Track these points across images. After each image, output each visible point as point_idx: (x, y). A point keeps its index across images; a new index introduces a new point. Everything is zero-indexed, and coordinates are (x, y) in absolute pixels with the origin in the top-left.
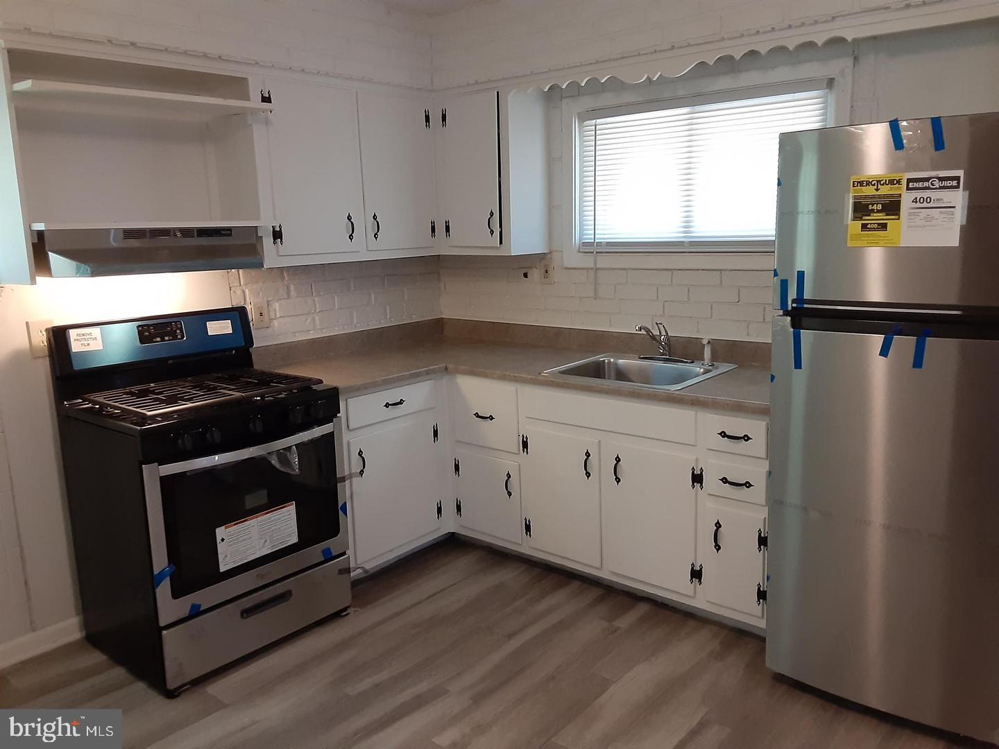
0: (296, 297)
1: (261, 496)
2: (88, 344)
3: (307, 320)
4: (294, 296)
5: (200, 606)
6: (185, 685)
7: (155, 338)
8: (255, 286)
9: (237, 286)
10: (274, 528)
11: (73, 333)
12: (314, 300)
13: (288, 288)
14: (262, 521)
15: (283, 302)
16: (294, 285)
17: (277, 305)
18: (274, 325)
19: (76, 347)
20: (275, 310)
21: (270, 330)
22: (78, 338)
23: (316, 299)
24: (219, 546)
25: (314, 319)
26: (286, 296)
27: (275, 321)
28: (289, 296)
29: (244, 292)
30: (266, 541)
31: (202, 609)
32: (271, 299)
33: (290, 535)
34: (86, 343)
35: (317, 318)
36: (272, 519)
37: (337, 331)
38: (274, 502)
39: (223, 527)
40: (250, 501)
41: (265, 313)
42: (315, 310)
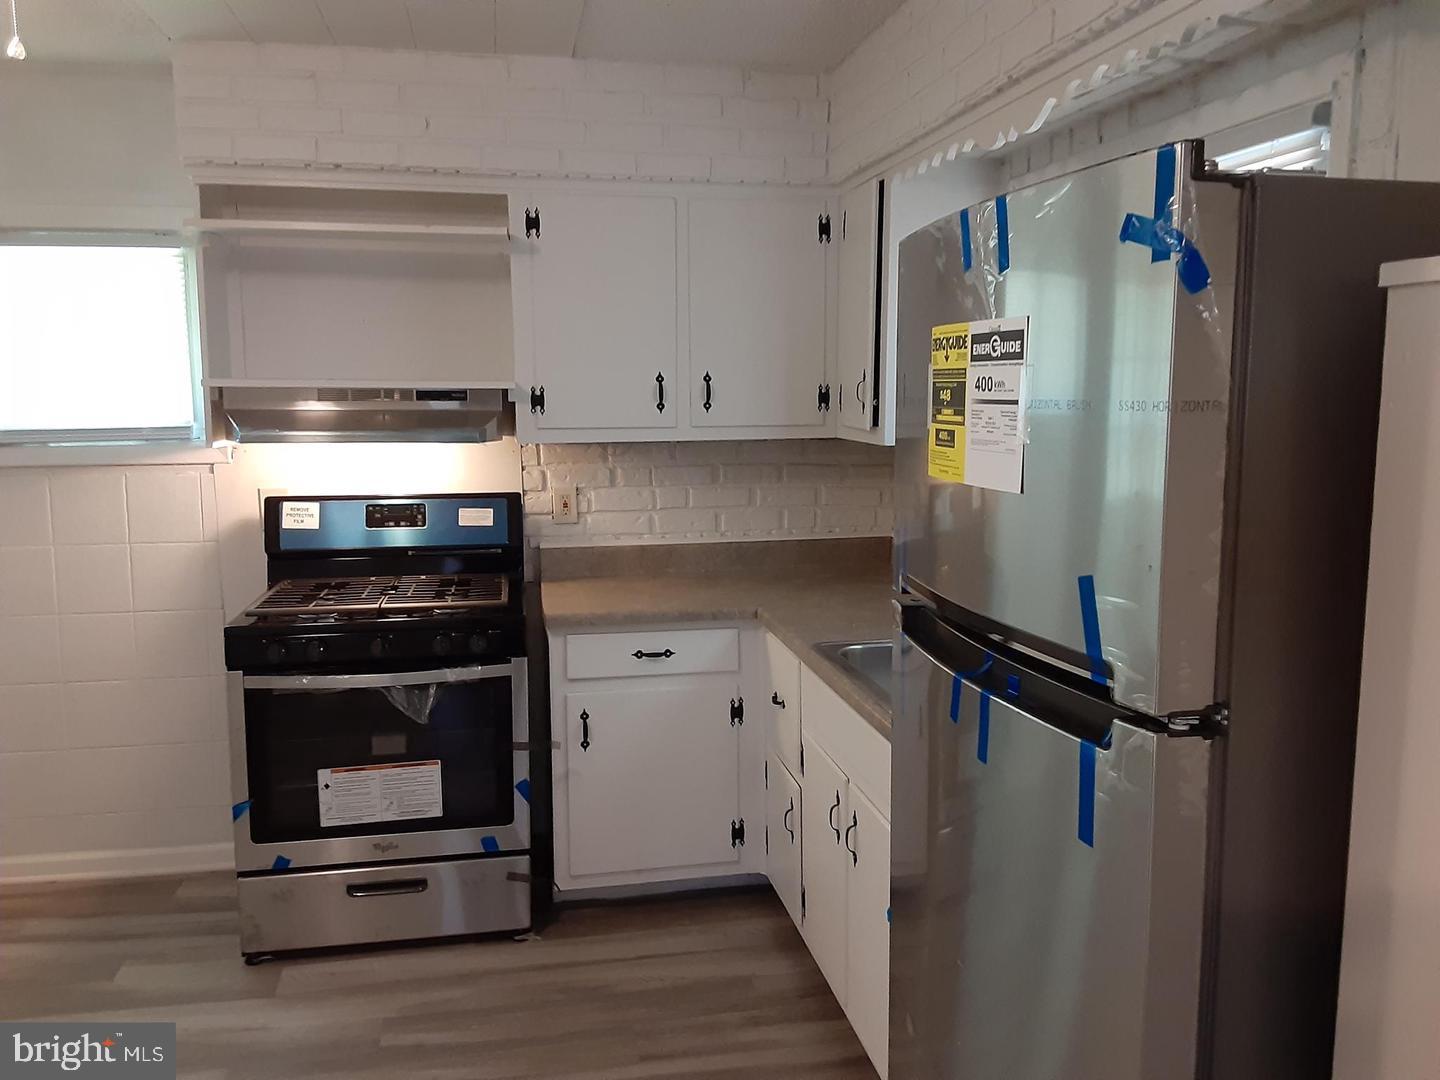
0: (624, 486)
1: (398, 743)
2: (302, 521)
3: (639, 518)
4: (622, 484)
5: (288, 861)
6: (265, 954)
7: (388, 521)
8: (562, 466)
9: (532, 466)
10: (404, 789)
11: (287, 506)
12: (653, 492)
13: (612, 472)
14: (387, 775)
15: (603, 491)
16: (623, 469)
17: (592, 495)
18: (586, 520)
19: (287, 523)
20: (589, 501)
21: (579, 528)
22: (292, 512)
23: (657, 491)
24: (321, 792)
25: (651, 520)
26: (607, 483)
27: (588, 516)
28: (612, 483)
29: (543, 474)
30: (392, 803)
31: (291, 866)
32: (583, 485)
33: (430, 805)
34: (300, 519)
35: (656, 517)
36: (404, 776)
37: (692, 539)
38: (414, 755)
39: (329, 770)
40: (380, 744)
41: (573, 503)
42: (654, 507)
